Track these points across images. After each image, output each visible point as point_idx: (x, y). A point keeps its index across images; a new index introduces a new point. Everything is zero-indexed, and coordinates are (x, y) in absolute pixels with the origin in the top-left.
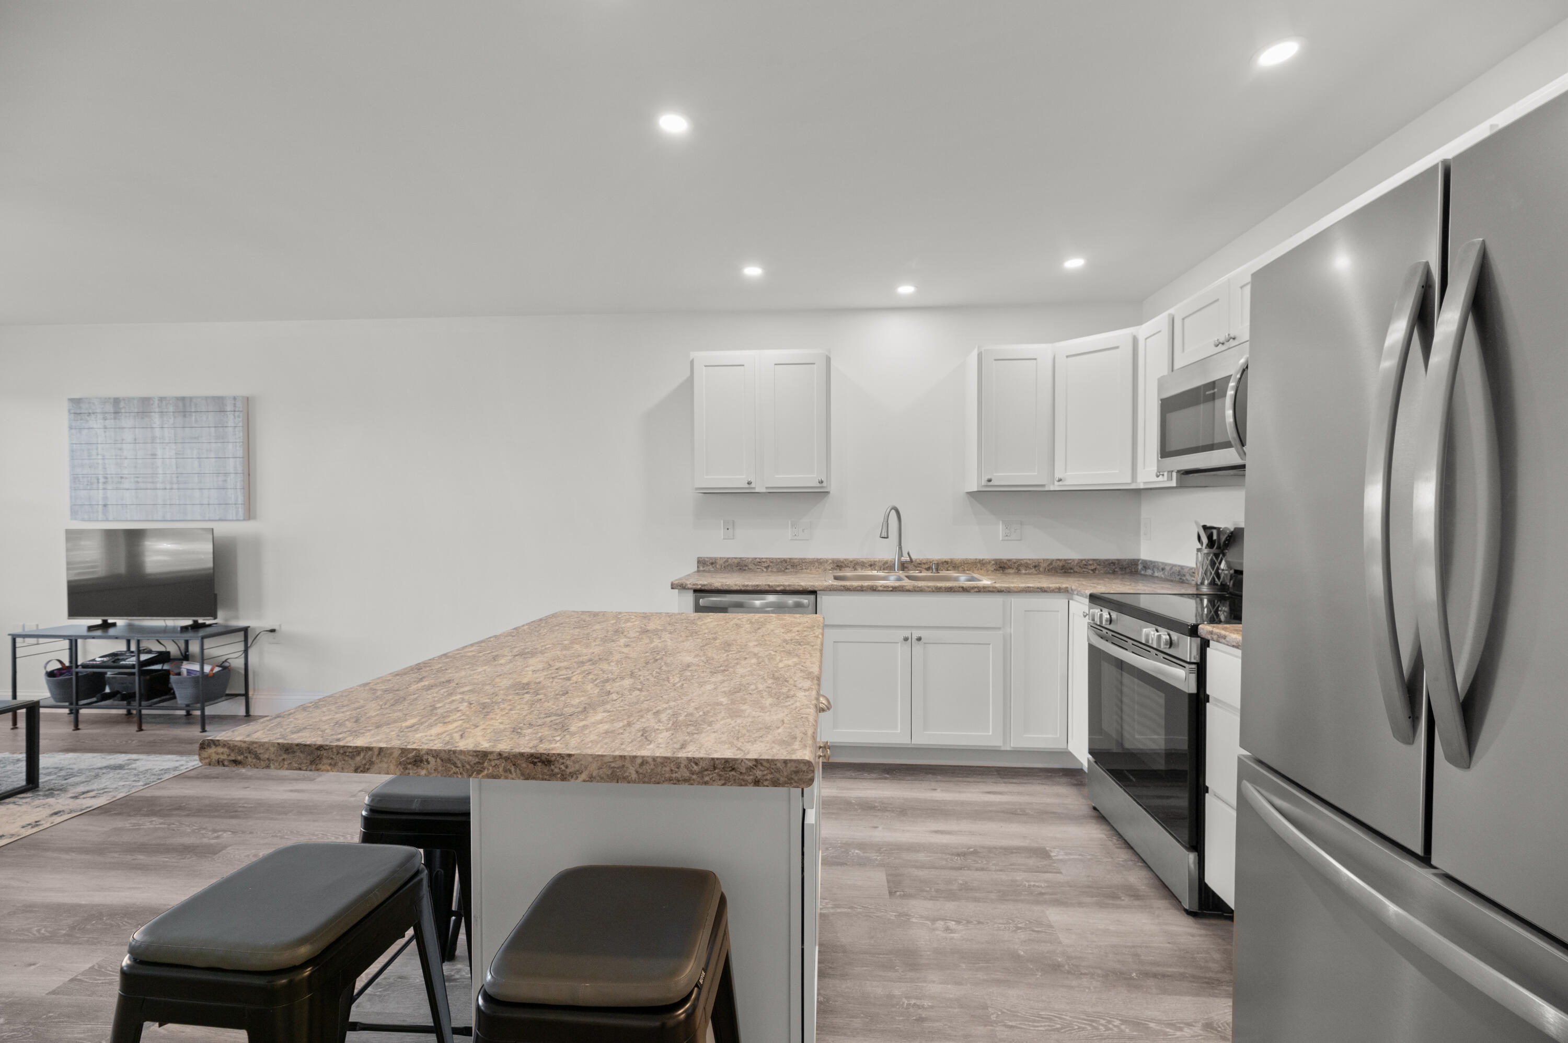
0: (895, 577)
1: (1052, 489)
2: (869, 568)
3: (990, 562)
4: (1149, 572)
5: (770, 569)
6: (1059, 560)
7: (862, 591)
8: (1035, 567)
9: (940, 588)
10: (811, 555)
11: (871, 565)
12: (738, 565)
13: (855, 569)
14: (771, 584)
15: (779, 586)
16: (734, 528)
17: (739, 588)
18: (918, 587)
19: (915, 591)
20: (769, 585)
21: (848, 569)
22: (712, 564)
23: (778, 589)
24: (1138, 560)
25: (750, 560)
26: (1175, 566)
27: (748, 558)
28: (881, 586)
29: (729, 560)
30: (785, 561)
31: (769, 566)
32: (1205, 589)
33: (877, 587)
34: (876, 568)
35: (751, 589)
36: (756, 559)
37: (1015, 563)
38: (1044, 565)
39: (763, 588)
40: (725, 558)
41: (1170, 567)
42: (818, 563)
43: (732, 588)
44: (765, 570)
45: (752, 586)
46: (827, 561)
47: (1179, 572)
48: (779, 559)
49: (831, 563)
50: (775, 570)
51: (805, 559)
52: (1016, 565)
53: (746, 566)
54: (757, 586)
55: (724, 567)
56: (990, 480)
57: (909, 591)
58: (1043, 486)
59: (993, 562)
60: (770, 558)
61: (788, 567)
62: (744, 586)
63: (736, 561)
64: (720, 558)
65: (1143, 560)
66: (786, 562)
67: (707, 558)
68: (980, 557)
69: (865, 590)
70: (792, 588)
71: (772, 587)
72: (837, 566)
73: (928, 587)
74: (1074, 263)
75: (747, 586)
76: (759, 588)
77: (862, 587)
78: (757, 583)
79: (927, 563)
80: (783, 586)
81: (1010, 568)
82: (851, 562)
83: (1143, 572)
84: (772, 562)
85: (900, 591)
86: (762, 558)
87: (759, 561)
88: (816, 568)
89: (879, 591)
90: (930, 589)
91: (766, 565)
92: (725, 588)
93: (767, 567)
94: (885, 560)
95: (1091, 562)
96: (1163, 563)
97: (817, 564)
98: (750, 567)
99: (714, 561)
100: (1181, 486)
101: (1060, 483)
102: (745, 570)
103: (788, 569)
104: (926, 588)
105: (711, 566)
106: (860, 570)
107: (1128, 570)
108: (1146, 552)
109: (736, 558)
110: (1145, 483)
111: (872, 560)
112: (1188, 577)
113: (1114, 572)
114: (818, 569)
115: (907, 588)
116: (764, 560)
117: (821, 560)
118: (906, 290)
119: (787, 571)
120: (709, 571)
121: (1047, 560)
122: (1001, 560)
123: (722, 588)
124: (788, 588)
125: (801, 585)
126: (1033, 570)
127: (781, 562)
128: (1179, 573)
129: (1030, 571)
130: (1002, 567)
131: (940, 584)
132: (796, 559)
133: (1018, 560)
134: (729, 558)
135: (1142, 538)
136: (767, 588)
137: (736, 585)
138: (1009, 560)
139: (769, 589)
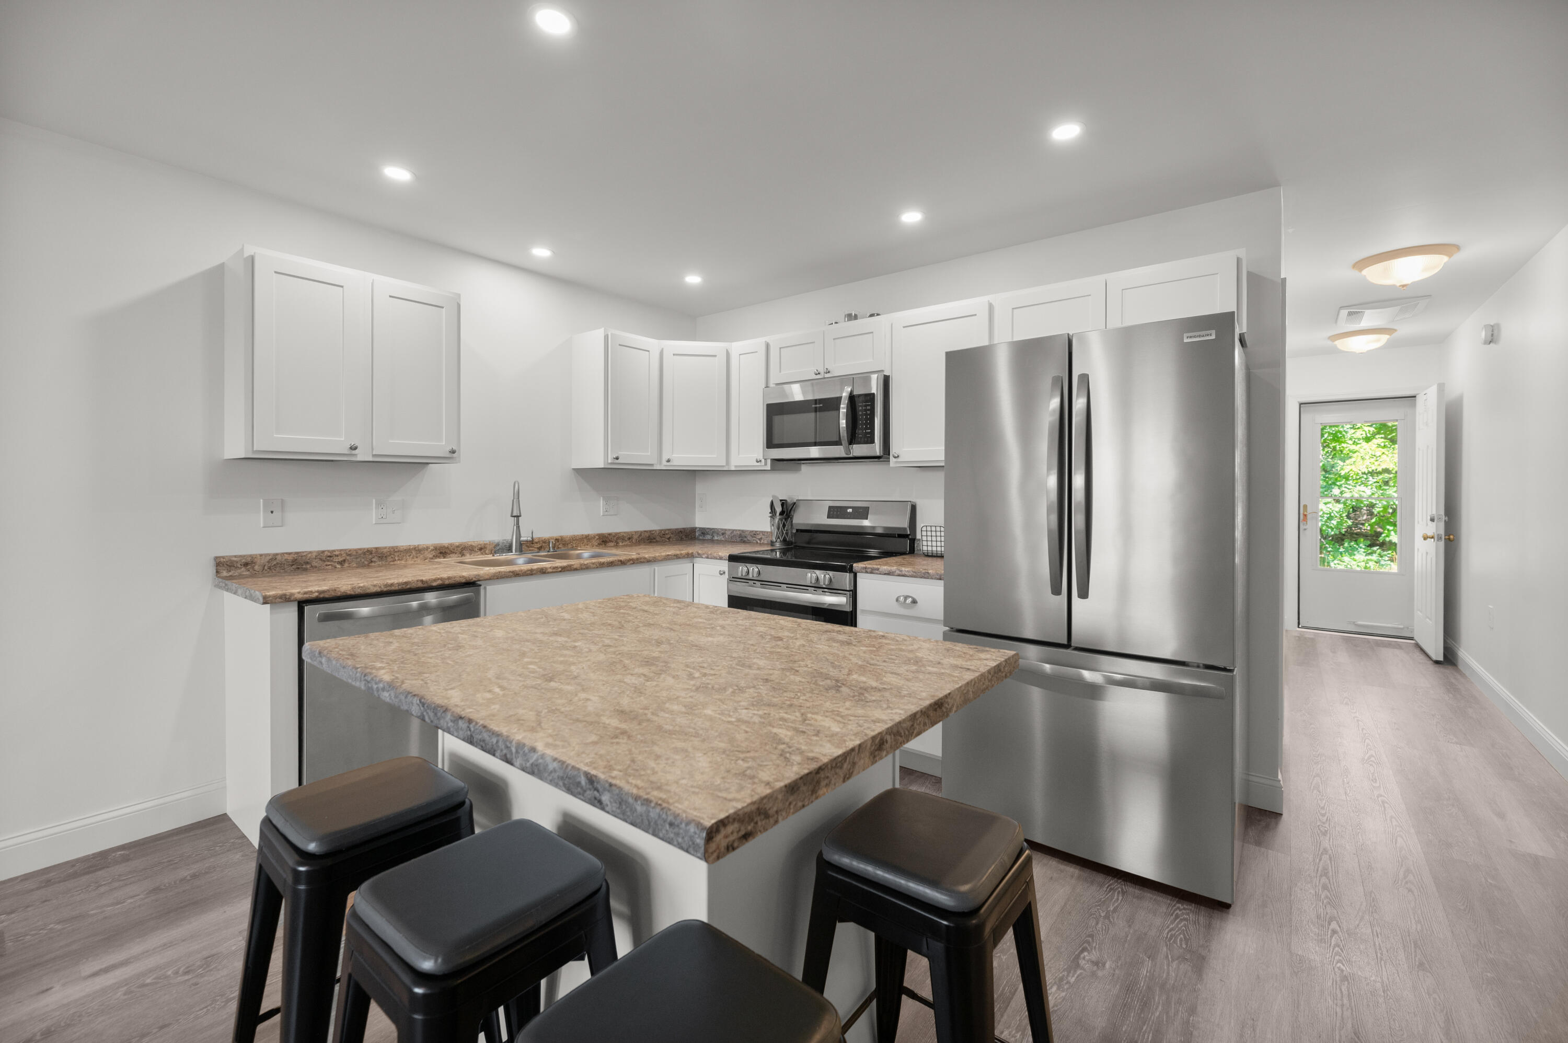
0: (525, 559)
1: (658, 468)
2: (479, 553)
3: (594, 537)
4: (709, 537)
5: (346, 565)
6: (645, 531)
7: (532, 575)
8: (629, 539)
9: (603, 563)
10: (403, 541)
11: (481, 549)
12: (294, 562)
13: (463, 555)
14: (424, 579)
15: (435, 580)
16: (283, 510)
17: (379, 590)
18: (585, 565)
19: (582, 569)
20: (422, 581)
21: (453, 555)
22: (246, 564)
23: (434, 584)
24: (696, 528)
25: (314, 554)
26: (736, 530)
27: (310, 552)
28: (550, 568)
29: (279, 557)
30: (369, 551)
31: (344, 561)
32: (778, 545)
33: (546, 568)
34: (487, 552)
35: (397, 588)
36: (323, 552)
37: (614, 536)
38: (635, 537)
39: (414, 586)
40: (269, 555)
41: (730, 532)
42: (416, 552)
43: (368, 591)
44: (338, 566)
45: (399, 584)
46: (427, 548)
47: (740, 534)
48: (360, 549)
49: (433, 550)
50: (355, 565)
51: (397, 547)
52: (615, 538)
53: (307, 563)
54: (406, 583)
55: (269, 568)
56: (617, 458)
57: (576, 569)
58: (652, 465)
59: (597, 537)
60: (345, 550)
61: (373, 559)
62: (386, 585)
63: (290, 558)
64: (261, 555)
65: (700, 528)
66: (371, 553)
67: (235, 556)
68: (586, 533)
69: (535, 574)
70: (451, 581)
71: (426, 582)
72: (441, 553)
73: (593, 564)
74: (693, 279)
75: (392, 585)
76: (408, 587)
77: (532, 570)
78: (405, 580)
79: (539, 542)
80: (441, 579)
81: (611, 541)
82: (458, 547)
83: (701, 538)
84: (350, 555)
85: (568, 570)
86: (334, 551)
87: (329, 554)
88: (413, 558)
89: (548, 573)
90: (594, 566)
91: (340, 559)
92: (358, 591)
93: (342, 563)
94: (496, 541)
95: (667, 532)
96: (722, 529)
97: (414, 553)
98: (314, 564)
99: (249, 559)
100: (773, 469)
101: (668, 464)
102: (306, 570)
103: (375, 562)
104: (592, 565)
105: (243, 569)
106: (468, 555)
107: (690, 537)
108: (701, 521)
109: (290, 554)
110: (736, 466)
111: (481, 542)
112: (749, 538)
113: (682, 539)
114: (416, 559)
115: (575, 567)
116: (337, 553)
117: (420, 547)
118: (541, 252)
119: (373, 564)
120: (241, 576)
121: (638, 532)
122: (604, 534)
123: (353, 593)
124: (447, 582)
125: (463, 577)
126: (628, 543)
127: (364, 553)
128: (740, 536)
129: (626, 543)
130: (605, 540)
131: (602, 560)
132: (386, 548)
133: (616, 534)
134: (277, 554)
135: (697, 509)
136: (420, 585)
137: (375, 586)
138: (610, 534)
139: (422, 585)
